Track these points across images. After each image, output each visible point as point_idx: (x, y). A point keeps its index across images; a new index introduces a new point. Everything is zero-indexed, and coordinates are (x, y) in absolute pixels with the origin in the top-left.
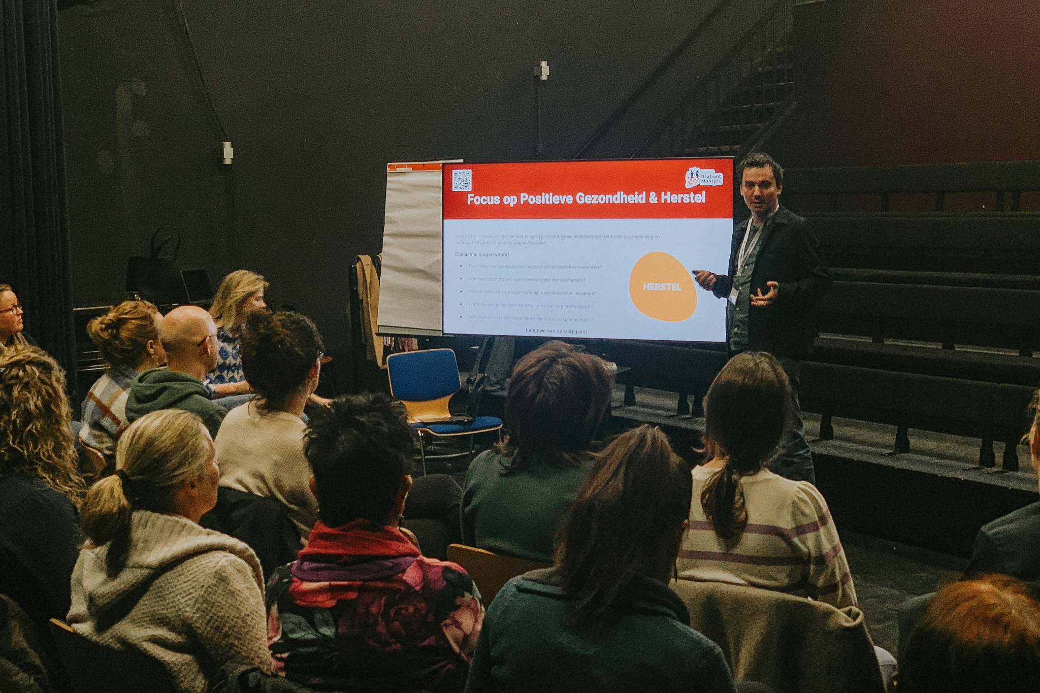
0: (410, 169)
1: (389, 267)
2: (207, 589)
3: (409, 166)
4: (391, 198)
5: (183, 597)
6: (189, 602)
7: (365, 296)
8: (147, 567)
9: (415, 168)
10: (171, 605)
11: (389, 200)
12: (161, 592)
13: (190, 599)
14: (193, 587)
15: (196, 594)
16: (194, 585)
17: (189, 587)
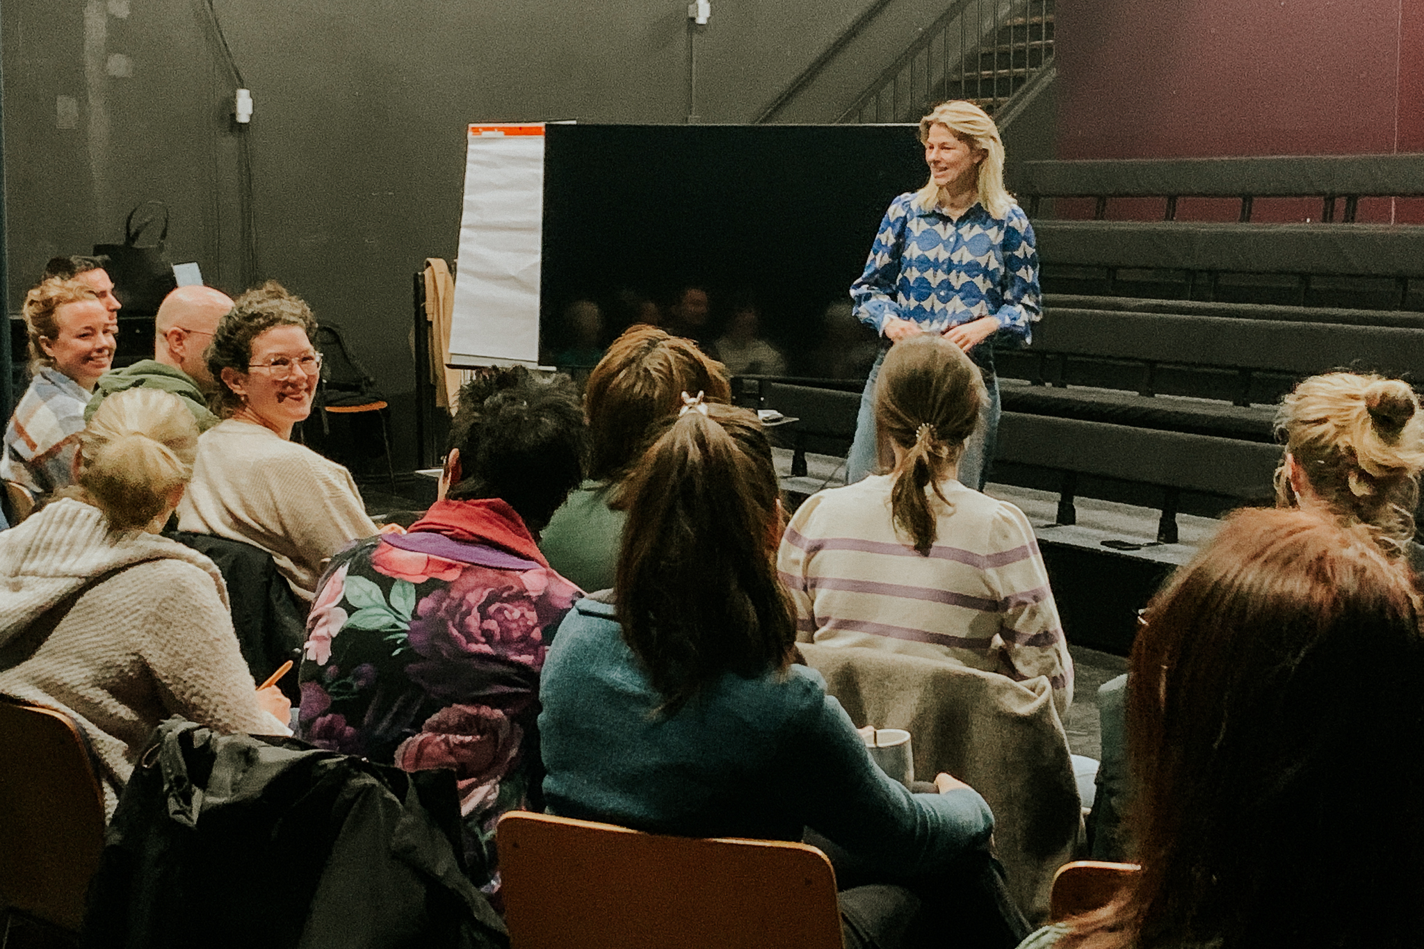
0: (501, 134)
1: (466, 271)
2: (160, 603)
3: (500, 129)
4: (473, 174)
5: (126, 617)
6: (136, 623)
7: (436, 316)
8: (74, 576)
9: (509, 132)
10: (109, 628)
11: (469, 176)
12: (93, 612)
13: (136, 619)
14: (140, 603)
15: (143, 611)
16: (140, 599)
17: (133, 603)
